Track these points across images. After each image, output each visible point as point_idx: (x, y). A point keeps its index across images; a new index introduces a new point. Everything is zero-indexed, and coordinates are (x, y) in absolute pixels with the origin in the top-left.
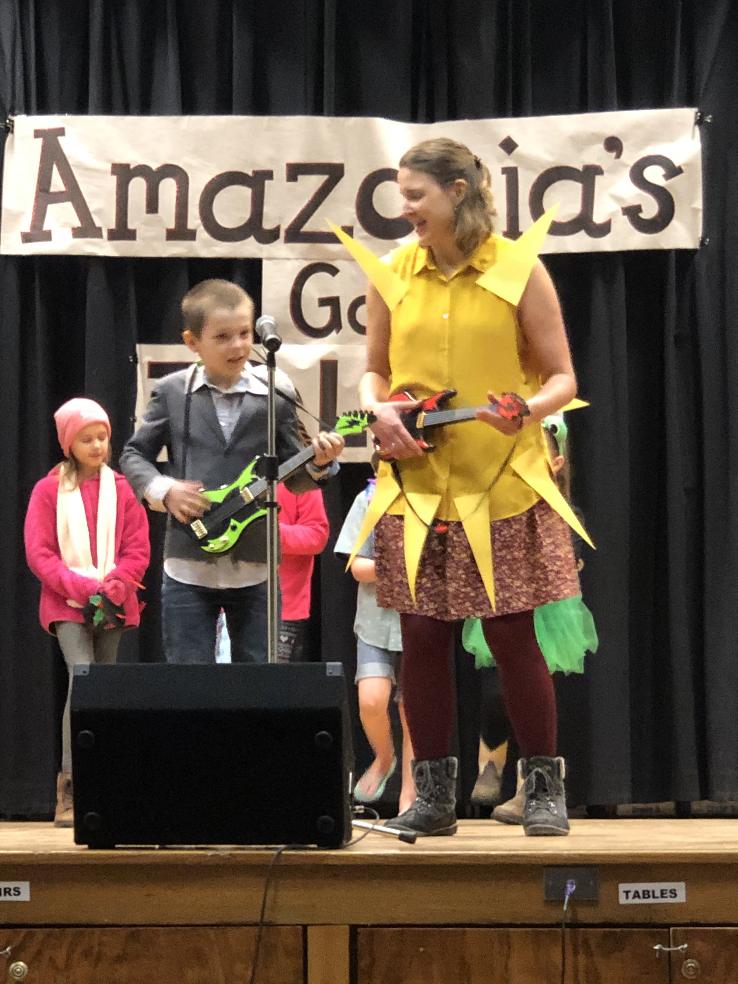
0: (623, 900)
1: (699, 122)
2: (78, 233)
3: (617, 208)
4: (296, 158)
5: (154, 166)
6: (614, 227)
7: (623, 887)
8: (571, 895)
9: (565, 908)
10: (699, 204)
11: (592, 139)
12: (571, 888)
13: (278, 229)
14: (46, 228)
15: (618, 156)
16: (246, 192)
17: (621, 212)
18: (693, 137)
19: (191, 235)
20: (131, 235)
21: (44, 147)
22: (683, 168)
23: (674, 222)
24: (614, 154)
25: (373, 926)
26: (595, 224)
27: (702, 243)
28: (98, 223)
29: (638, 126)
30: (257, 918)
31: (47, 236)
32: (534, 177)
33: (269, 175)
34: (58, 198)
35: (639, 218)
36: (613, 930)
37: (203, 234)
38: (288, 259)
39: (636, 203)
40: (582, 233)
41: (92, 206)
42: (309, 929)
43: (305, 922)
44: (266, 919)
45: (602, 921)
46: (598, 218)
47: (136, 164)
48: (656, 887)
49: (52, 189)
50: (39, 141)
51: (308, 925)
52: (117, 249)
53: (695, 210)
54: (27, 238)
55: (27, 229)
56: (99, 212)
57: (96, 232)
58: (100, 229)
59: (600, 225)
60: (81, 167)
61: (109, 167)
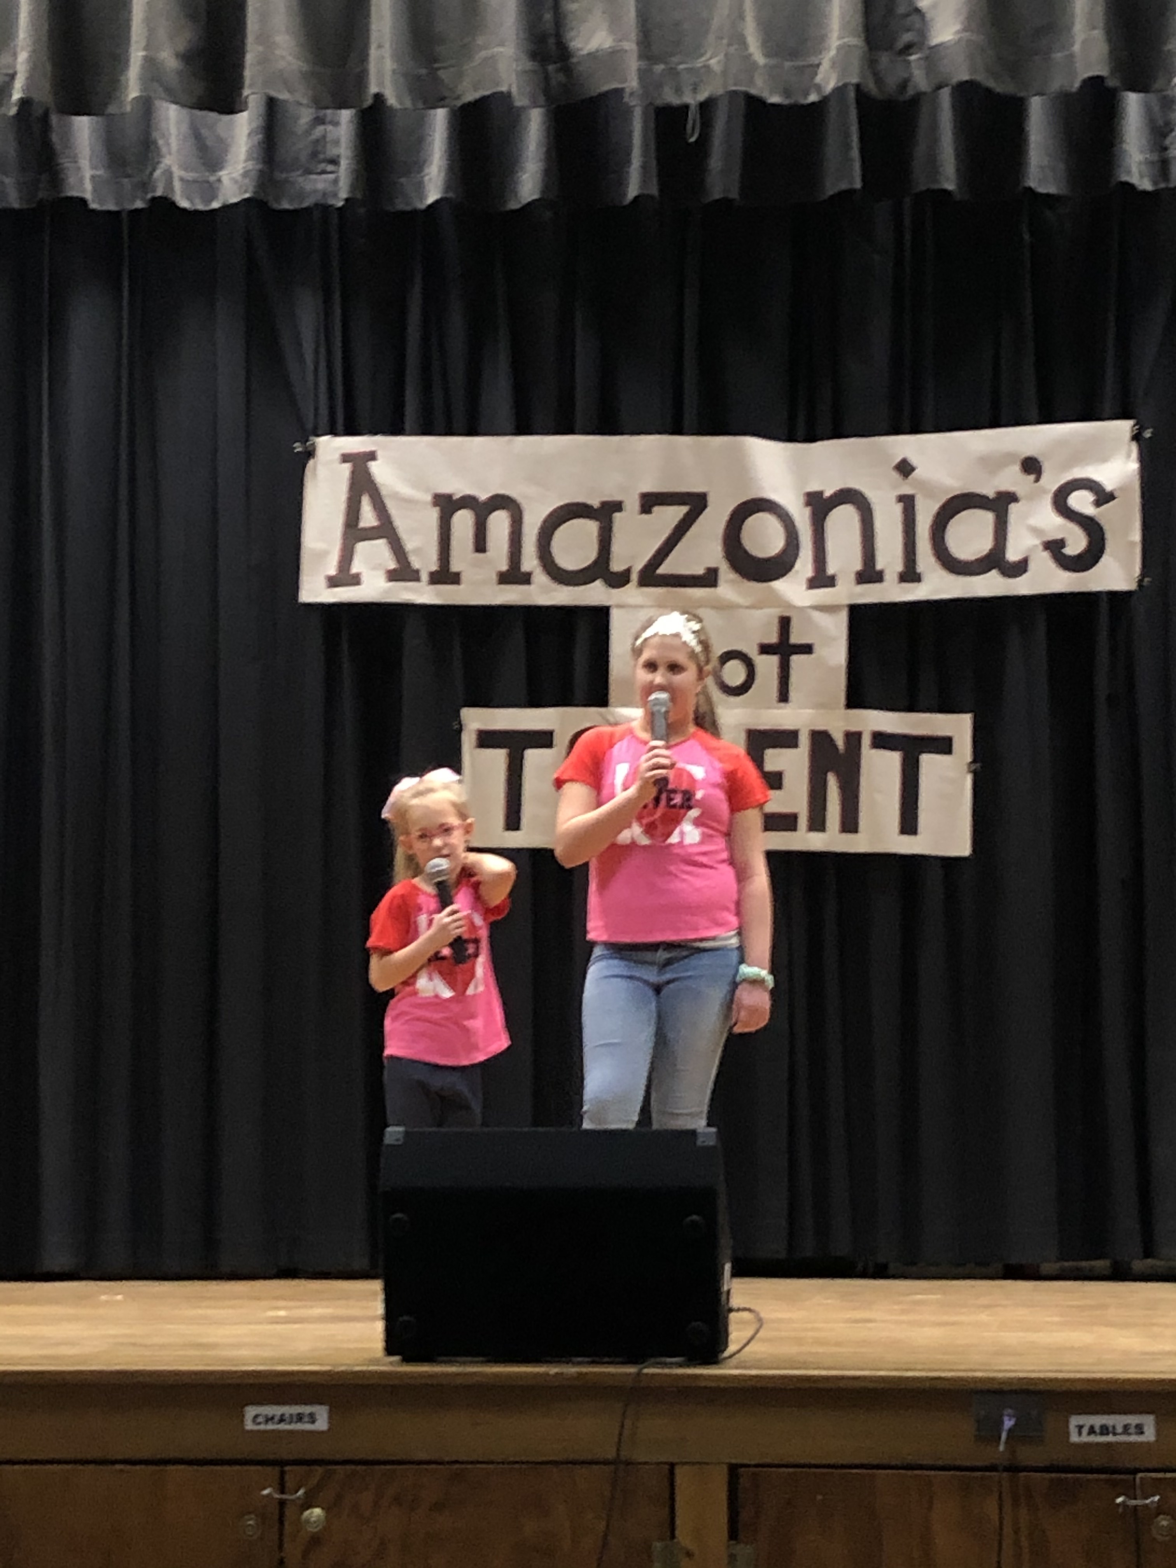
0: (1074, 1438)
1: (1136, 437)
2: (393, 576)
3: (1036, 542)
4: (650, 486)
5: (483, 496)
6: (1032, 566)
7: (1075, 1421)
8: (1010, 1431)
9: (1002, 1448)
10: (1136, 536)
11: (1004, 460)
12: (1008, 1423)
13: (628, 571)
14: (354, 570)
15: (1037, 480)
16: (590, 528)
17: (1041, 548)
18: (1129, 456)
19: (526, 579)
20: (455, 579)
21: (353, 473)
22: (1116, 494)
23: (1105, 559)
24: (1032, 477)
25: (757, 1466)
26: (1008, 562)
27: (1140, 582)
28: (416, 563)
29: (1061, 443)
30: (611, 1455)
31: (355, 580)
32: (935, 507)
33: (617, 506)
34: (369, 535)
35: (1064, 555)
36: (1063, 1475)
37: (540, 578)
38: (642, 607)
39: (1059, 536)
40: (994, 573)
41: (410, 544)
42: (678, 1470)
43: (672, 1459)
44: (625, 1454)
45: (1047, 1463)
46: (1012, 555)
47: (461, 495)
48: (1117, 1421)
49: (362, 524)
50: (347, 468)
51: (677, 1464)
52: (438, 594)
53: (1132, 544)
54: (333, 582)
55: (332, 571)
56: (418, 551)
57: (415, 576)
58: (417, 572)
59: (1014, 563)
60: (396, 496)
61: (429, 498)
